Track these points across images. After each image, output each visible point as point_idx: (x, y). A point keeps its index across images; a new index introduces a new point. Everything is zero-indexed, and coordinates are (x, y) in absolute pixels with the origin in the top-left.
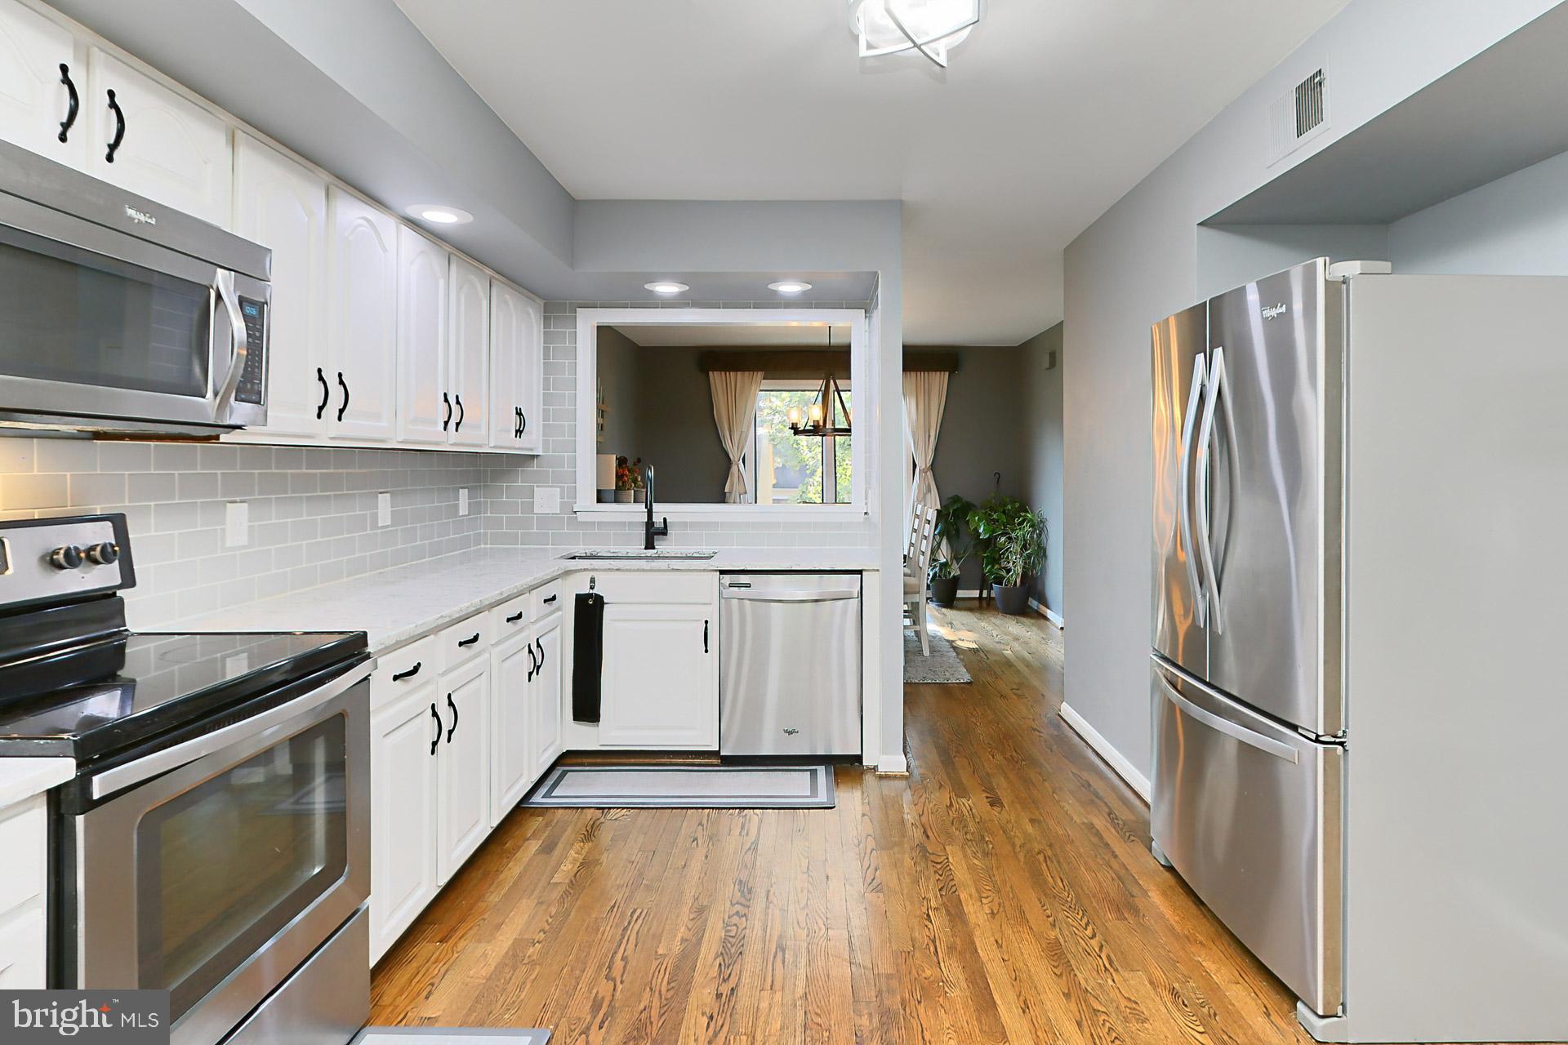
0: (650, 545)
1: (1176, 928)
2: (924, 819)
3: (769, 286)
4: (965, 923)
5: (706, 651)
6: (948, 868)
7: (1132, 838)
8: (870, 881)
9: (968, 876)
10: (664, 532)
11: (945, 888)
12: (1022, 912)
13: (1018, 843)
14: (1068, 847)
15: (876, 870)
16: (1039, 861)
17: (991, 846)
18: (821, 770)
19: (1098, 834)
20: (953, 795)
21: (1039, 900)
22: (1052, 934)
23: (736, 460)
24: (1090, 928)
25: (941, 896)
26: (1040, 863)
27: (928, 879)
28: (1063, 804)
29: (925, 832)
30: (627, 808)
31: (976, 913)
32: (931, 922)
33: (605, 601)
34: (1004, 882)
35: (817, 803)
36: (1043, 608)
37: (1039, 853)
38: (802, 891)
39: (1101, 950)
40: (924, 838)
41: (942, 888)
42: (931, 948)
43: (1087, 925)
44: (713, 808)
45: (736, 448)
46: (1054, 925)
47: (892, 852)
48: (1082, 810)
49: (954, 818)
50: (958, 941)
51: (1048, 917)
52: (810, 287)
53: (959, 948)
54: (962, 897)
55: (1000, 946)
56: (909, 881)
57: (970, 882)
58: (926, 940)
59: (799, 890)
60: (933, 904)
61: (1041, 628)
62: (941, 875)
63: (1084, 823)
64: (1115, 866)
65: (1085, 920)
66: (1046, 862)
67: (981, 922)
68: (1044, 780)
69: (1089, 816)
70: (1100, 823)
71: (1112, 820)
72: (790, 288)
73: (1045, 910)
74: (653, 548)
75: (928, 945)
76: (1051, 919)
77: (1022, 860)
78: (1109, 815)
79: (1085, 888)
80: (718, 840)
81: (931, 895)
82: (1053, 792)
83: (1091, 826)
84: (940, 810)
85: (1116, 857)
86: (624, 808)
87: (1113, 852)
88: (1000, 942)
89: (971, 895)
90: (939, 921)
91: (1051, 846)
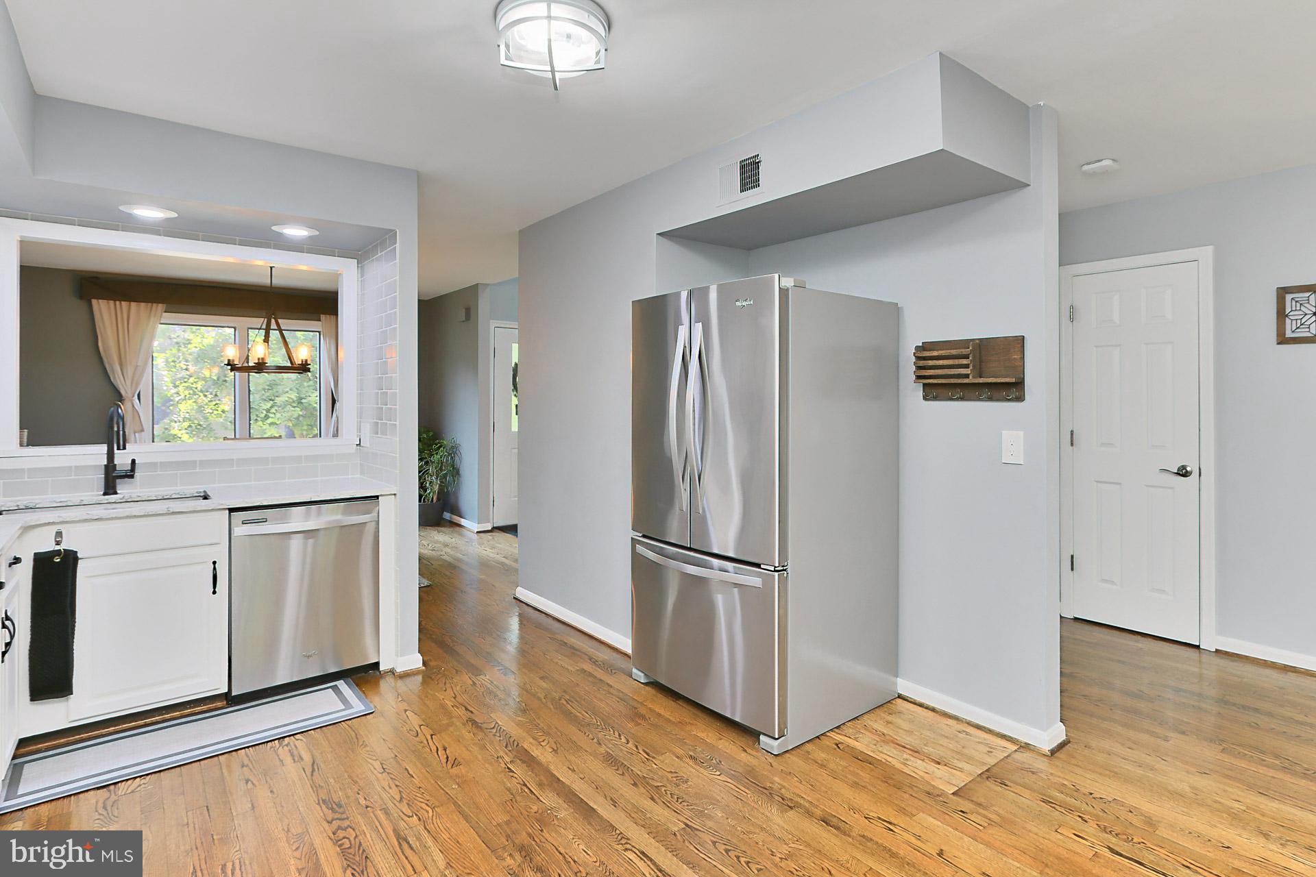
0: (110, 489)
1: (671, 719)
2: (459, 699)
3: (273, 228)
4: (539, 763)
5: (214, 592)
6: (502, 730)
7: (613, 671)
8: (445, 761)
9: (521, 731)
10: (130, 474)
11: (509, 745)
12: (574, 742)
13: (542, 696)
14: (577, 689)
15: (445, 750)
16: (563, 704)
17: (524, 704)
18: (341, 684)
19: (591, 675)
20: (470, 675)
21: (580, 730)
22: (602, 750)
23: (130, 395)
24: (622, 737)
25: (510, 751)
26: (565, 706)
27: (491, 743)
28: (556, 661)
29: (467, 709)
30: (140, 777)
31: (543, 754)
32: (513, 772)
33: (79, 555)
34: (549, 727)
35: (356, 713)
36: (456, 519)
37: (560, 700)
38: (390, 788)
39: (637, 748)
40: (469, 713)
41: (507, 745)
42: (526, 790)
43: (620, 735)
44: (248, 747)
45: (129, 383)
46: (600, 744)
47: (449, 732)
48: (571, 661)
49: (483, 693)
50: (542, 778)
51: (593, 739)
52: (318, 233)
53: (546, 783)
54: (525, 747)
55: (573, 770)
56: (478, 749)
57: (525, 734)
58: (519, 786)
59: (387, 788)
60: (507, 759)
61: (461, 535)
62: (500, 737)
63: (578, 670)
64: (615, 692)
65: (617, 734)
66: (569, 704)
67: (550, 759)
68: (532, 647)
69: (578, 665)
70: (588, 667)
71: (594, 662)
72: (296, 232)
73: (588, 736)
74: (116, 493)
75: (521, 789)
76: (595, 740)
77: (552, 707)
78: (590, 660)
79: (604, 713)
80: (275, 774)
81: (501, 754)
82: (545, 654)
83: (583, 671)
84: (467, 690)
85: (611, 687)
86: (135, 778)
87: (608, 684)
88: (571, 767)
89: (531, 743)
90: (519, 770)
91: (565, 691)
